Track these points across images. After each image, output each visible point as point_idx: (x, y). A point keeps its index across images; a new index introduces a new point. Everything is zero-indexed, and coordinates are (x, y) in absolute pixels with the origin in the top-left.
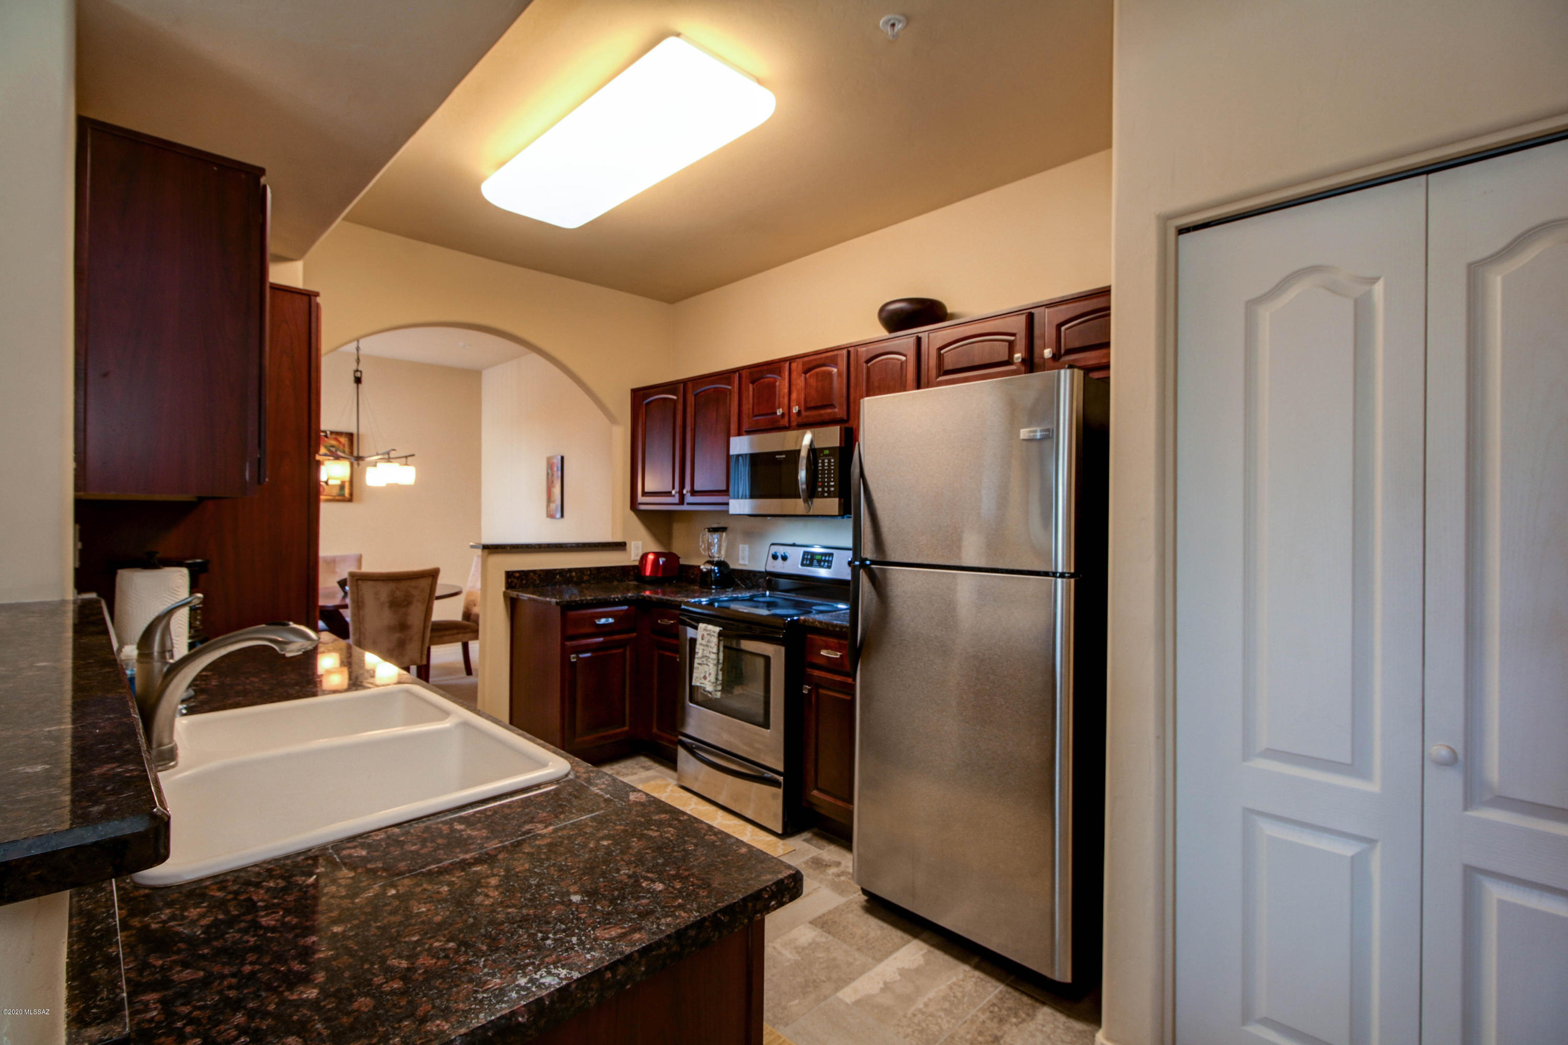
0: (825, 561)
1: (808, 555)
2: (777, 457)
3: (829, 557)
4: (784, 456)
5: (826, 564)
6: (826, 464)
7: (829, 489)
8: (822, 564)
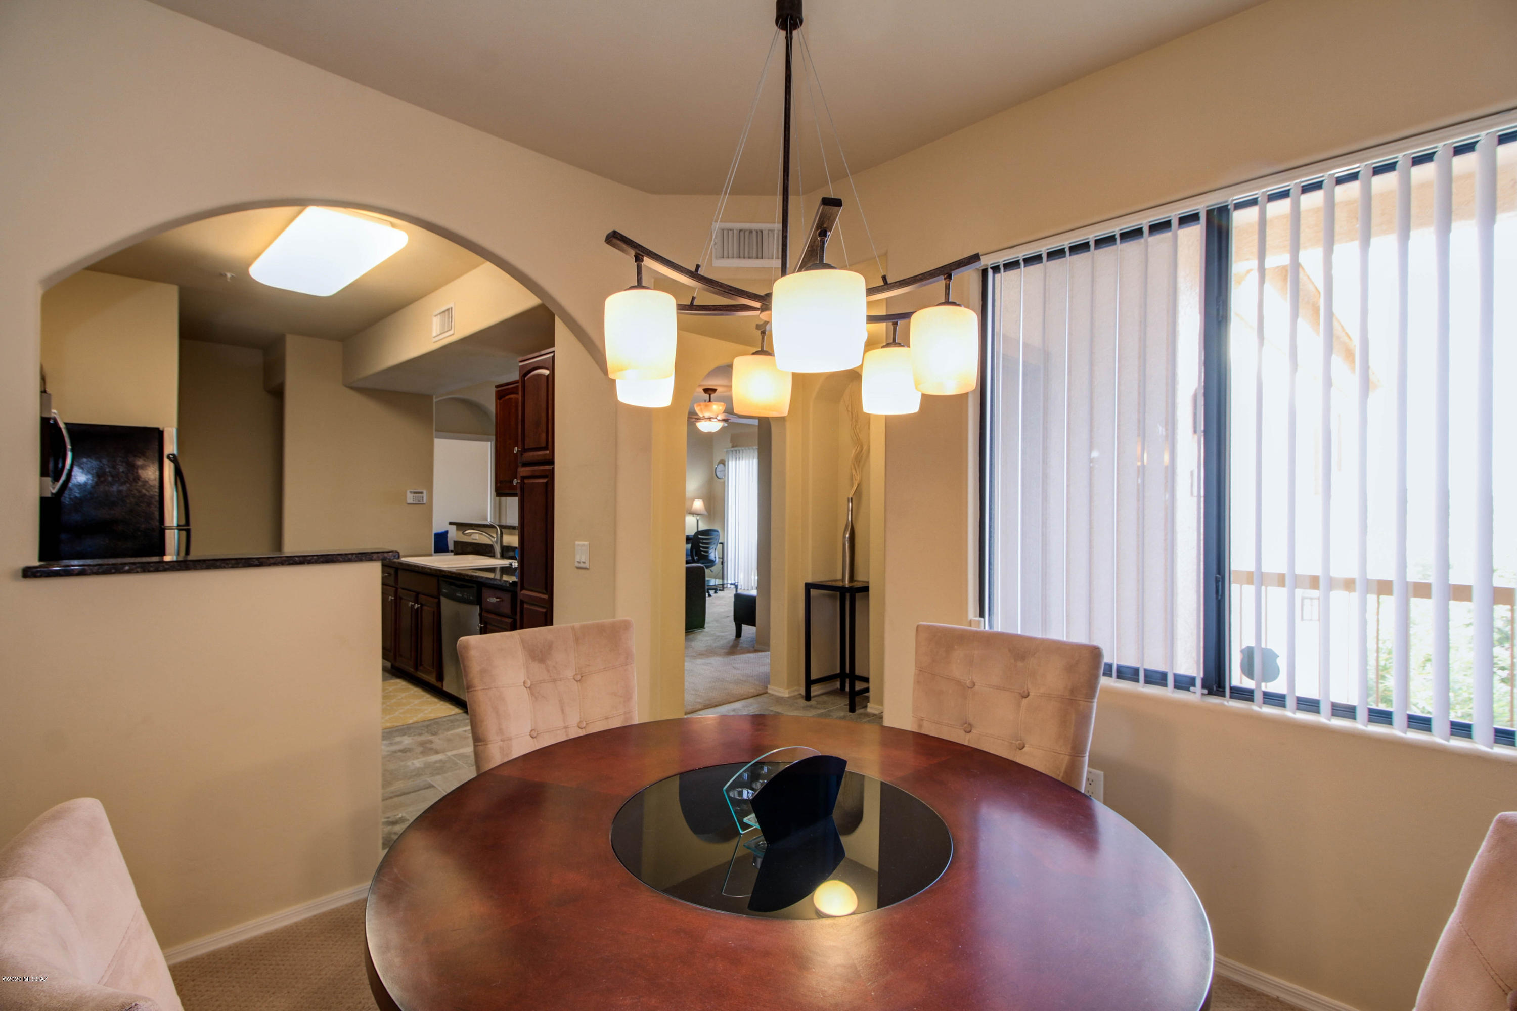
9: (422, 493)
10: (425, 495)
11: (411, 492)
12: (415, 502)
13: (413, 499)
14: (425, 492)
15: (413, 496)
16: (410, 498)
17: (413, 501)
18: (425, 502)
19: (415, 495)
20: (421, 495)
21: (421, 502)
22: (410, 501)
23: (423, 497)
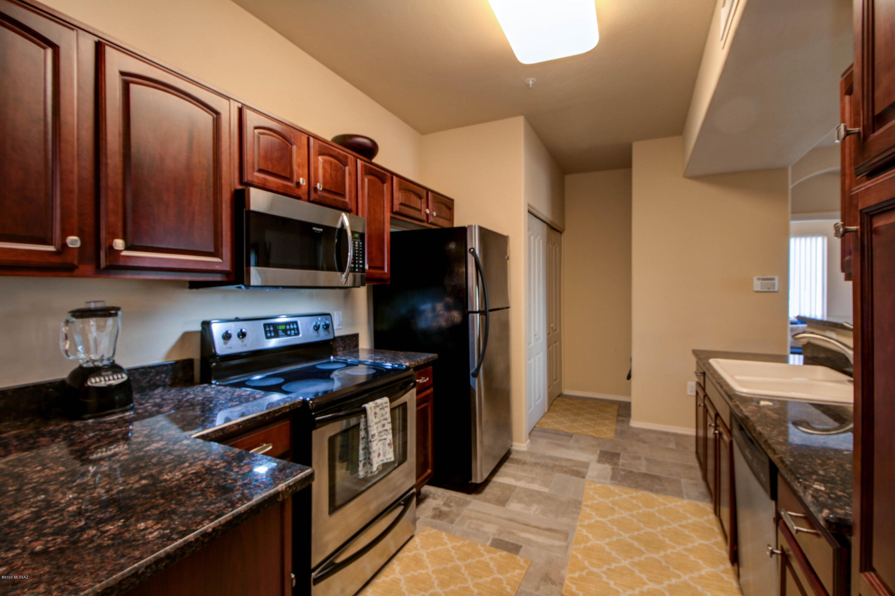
0: (290, 330)
1: (269, 327)
2: (314, 228)
3: (293, 325)
4: (321, 230)
5: (293, 332)
6: (357, 246)
7: (359, 266)
8: (289, 332)
9: (773, 279)
10: (776, 282)
11: (759, 279)
12: (763, 290)
13: (762, 286)
14: (777, 278)
15: (762, 283)
16: (757, 285)
17: (762, 288)
18: (776, 289)
19: (764, 282)
20: (772, 282)
21: (772, 290)
22: (758, 288)
23: (774, 285)
